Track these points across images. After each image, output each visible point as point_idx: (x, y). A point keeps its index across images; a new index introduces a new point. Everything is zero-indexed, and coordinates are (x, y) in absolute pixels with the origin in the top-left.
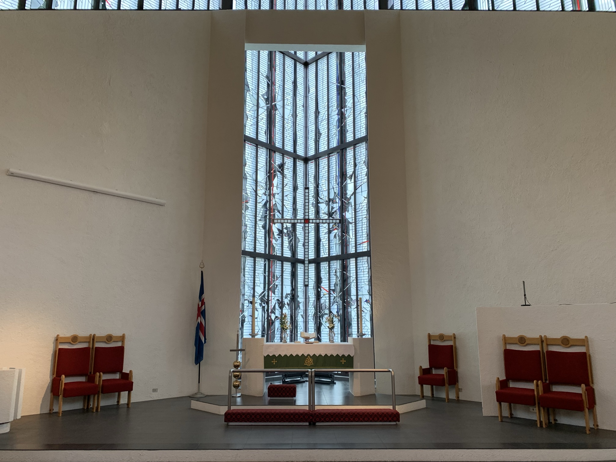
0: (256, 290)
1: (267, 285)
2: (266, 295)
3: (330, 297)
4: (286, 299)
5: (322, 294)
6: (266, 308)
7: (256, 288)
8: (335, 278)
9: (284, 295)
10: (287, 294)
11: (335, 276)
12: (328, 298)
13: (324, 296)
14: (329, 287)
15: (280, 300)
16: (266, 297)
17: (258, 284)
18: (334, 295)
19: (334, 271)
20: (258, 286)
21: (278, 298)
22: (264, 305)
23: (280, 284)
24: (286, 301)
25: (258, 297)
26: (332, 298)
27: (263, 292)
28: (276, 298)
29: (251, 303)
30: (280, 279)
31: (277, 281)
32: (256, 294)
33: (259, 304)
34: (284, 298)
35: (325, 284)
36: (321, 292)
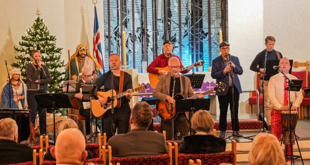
0: (111, 25)
1: (120, 19)
2: (120, 29)
3: (180, 30)
4: (137, 33)
5: (172, 27)
6: (120, 41)
7: (111, 22)
8: (186, 12)
9: (136, 29)
10: (138, 28)
11: (186, 10)
12: (178, 31)
13: (174, 30)
14: (180, 21)
15: (132, 34)
16: (120, 32)
17: (113, 19)
18: (184, 28)
19: (185, 5)
20: (112, 20)
21: (130, 32)
22: (118, 39)
23: (132, 18)
24: (137, 34)
25: (112, 31)
26: (183, 31)
27: (117, 27)
28: (129, 32)
29: (107, 37)
30: (131, 13)
31: (129, 15)
32: (111, 29)
33: (114, 38)
34: (135, 32)
35: (175, 18)
36: (171, 25)
